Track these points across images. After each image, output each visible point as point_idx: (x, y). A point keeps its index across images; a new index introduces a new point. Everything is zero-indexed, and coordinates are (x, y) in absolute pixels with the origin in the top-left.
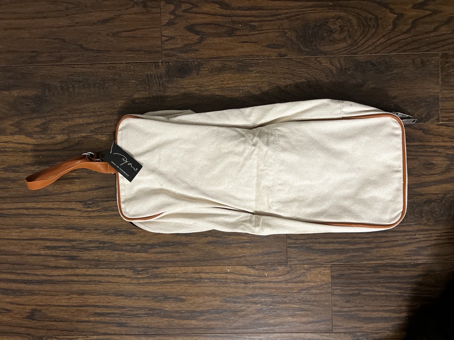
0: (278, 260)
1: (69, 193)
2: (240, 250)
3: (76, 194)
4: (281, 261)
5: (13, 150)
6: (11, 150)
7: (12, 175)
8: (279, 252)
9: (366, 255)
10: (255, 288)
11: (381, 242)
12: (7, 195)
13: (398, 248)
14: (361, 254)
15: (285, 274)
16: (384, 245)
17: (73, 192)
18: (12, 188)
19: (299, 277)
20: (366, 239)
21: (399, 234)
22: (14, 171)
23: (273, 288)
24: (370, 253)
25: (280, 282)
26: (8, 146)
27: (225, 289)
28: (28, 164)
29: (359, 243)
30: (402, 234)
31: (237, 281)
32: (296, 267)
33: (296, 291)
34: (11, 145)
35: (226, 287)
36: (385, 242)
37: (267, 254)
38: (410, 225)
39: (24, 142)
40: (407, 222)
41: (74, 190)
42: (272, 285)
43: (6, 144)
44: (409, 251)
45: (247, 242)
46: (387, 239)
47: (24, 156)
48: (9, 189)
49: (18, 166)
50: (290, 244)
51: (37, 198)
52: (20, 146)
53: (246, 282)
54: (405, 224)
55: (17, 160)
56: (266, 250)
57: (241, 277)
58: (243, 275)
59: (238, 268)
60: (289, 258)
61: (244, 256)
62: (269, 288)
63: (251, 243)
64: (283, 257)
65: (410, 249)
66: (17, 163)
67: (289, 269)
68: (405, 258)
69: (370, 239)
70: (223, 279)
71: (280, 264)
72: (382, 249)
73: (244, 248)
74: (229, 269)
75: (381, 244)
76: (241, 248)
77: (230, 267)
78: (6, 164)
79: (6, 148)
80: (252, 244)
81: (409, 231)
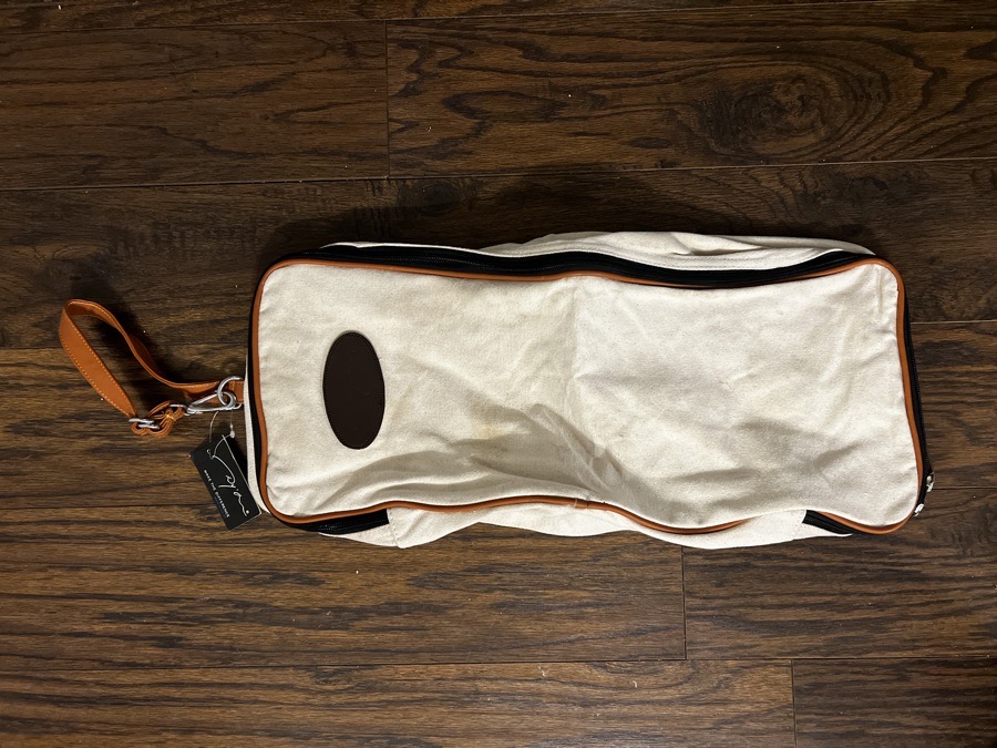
0: (664, 649)
1: (166, 484)
2: (571, 624)
3: (182, 486)
4: (671, 651)
5: (38, 382)
6: (33, 382)
7: (33, 443)
8: (667, 629)
9: (877, 636)
10: (608, 718)
11: (911, 605)
12: (18, 489)
13: (953, 620)
14: (863, 633)
15: (681, 684)
16: (920, 611)
17: (175, 481)
18: (31, 473)
19: (715, 690)
20: (874, 598)
21: (955, 585)
22: (37, 433)
23: (652, 718)
24: (886, 630)
25: (669, 703)
26: (25, 374)
27: (537, 719)
28: (72, 417)
29: (857, 608)
30: (963, 585)
31: (563, 700)
32: (708, 665)
33: (708, 725)
34: (32, 372)
35: (538, 713)
36: (922, 605)
37: (638, 633)
38: (979, 564)
39: (62, 364)
40: (972, 556)
41: (176, 478)
42: (650, 710)
43: (21, 369)
44: (979, 626)
45: (588, 605)
46: (926, 598)
47: (61, 397)
48: (25, 474)
49: (48, 422)
50: (691, 609)
51: (89, 496)
52: (53, 373)
53: (585, 703)
54: (967, 561)
55: (45, 407)
56: (634, 624)
57: (575, 689)
58: (580, 684)
59: (568, 668)
60: (691, 643)
61: (583, 638)
62: (643, 718)
63: (597, 605)
64: (675, 642)
65: (983, 622)
66: (46, 414)
67: (691, 670)
68: (971, 643)
69: (886, 598)
70: (532, 694)
71: (669, 658)
72: (915, 622)
73: (583, 618)
74: (545, 669)
75: (912, 609)
76: (576, 618)
77: (547, 665)
78: (18, 416)
79: (19, 377)
80: (602, 610)
81: (977, 579)
